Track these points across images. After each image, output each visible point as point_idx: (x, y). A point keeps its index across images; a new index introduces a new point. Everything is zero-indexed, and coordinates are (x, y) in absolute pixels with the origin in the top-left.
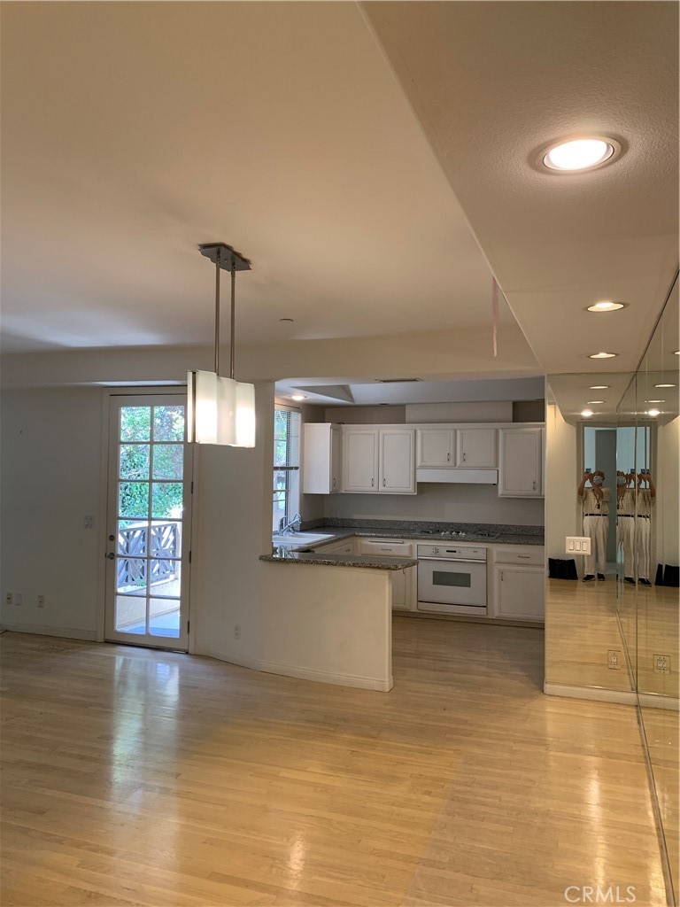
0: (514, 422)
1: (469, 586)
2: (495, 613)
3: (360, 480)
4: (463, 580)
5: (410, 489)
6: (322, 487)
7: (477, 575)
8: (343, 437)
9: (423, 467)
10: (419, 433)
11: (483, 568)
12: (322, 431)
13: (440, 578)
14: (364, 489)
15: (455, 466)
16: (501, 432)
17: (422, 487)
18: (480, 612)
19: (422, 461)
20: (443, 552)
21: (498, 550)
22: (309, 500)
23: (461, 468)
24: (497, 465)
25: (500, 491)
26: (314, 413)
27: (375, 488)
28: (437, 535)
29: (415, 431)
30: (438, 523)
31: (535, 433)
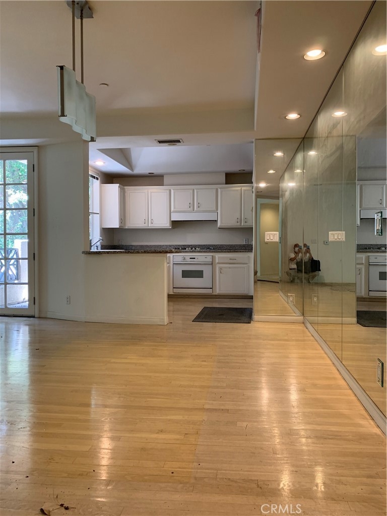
0: (226, 184)
1: (203, 277)
2: (217, 291)
3: (137, 221)
4: (199, 274)
5: (167, 225)
6: (115, 224)
7: (207, 271)
8: (126, 194)
9: (175, 212)
10: (172, 191)
11: (210, 267)
12: (114, 188)
13: (186, 274)
14: (137, 226)
15: (194, 210)
16: (219, 190)
17: (176, 224)
18: (210, 291)
19: (174, 208)
20: (188, 259)
21: (218, 256)
22: (108, 232)
23: (197, 212)
24: (217, 210)
25: (219, 225)
26: (109, 178)
27: (146, 225)
28: (185, 250)
29: (170, 190)
30: (183, 245)
31: (237, 190)
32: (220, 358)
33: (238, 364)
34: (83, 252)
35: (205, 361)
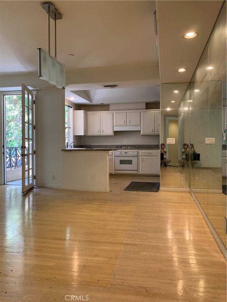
0: (146, 109)
1: (132, 164)
2: (141, 172)
3: (94, 131)
4: (130, 162)
5: (111, 133)
6: (81, 133)
7: (134, 160)
8: (88, 116)
9: (116, 126)
10: (114, 114)
11: (136, 158)
12: (81, 113)
13: (122, 162)
14: (94, 134)
15: (127, 125)
16: (142, 113)
17: (116, 133)
18: (136, 172)
19: (116, 123)
20: (123, 153)
21: (141, 152)
22: (77, 138)
23: (129, 126)
24: (141, 124)
25: (142, 133)
26: (78, 107)
27: (99, 133)
28: (121, 148)
29: (113, 113)
30: (121, 145)
31: (153, 113)
32: (137, 213)
33: (146, 217)
34: (62, 150)
35: (127, 215)
